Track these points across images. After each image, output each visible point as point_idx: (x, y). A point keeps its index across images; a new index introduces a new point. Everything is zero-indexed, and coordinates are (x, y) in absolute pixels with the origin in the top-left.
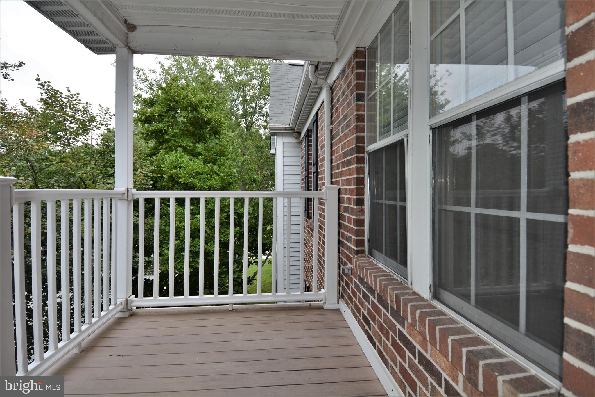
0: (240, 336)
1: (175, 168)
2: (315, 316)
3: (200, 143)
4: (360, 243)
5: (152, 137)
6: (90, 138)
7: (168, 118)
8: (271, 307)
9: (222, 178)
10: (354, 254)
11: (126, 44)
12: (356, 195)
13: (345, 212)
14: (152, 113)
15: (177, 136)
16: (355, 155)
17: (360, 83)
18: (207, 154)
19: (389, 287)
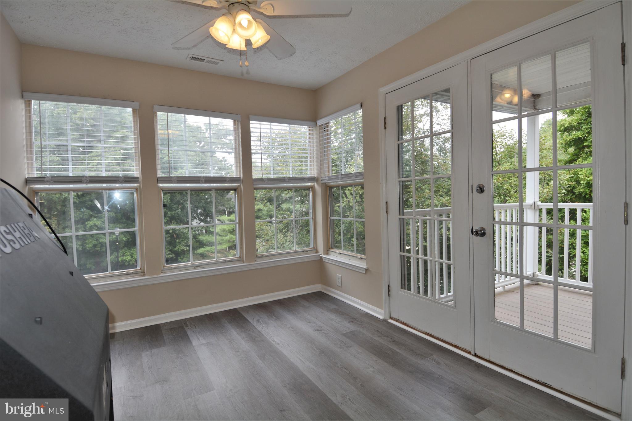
5: (571, 145)
11: (533, 108)
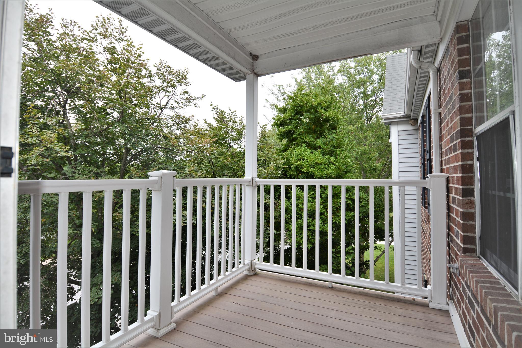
0: (333, 314)
1: (300, 160)
2: (417, 313)
3: (320, 138)
4: (468, 240)
5: (284, 137)
6: (243, 141)
7: (295, 121)
8: (369, 292)
9: (339, 168)
10: (461, 252)
11: (252, 71)
12: (462, 185)
13: (453, 204)
14: (284, 118)
15: (302, 134)
16: (460, 140)
17: (463, 59)
18: (325, 147)
19: (489, 297)
